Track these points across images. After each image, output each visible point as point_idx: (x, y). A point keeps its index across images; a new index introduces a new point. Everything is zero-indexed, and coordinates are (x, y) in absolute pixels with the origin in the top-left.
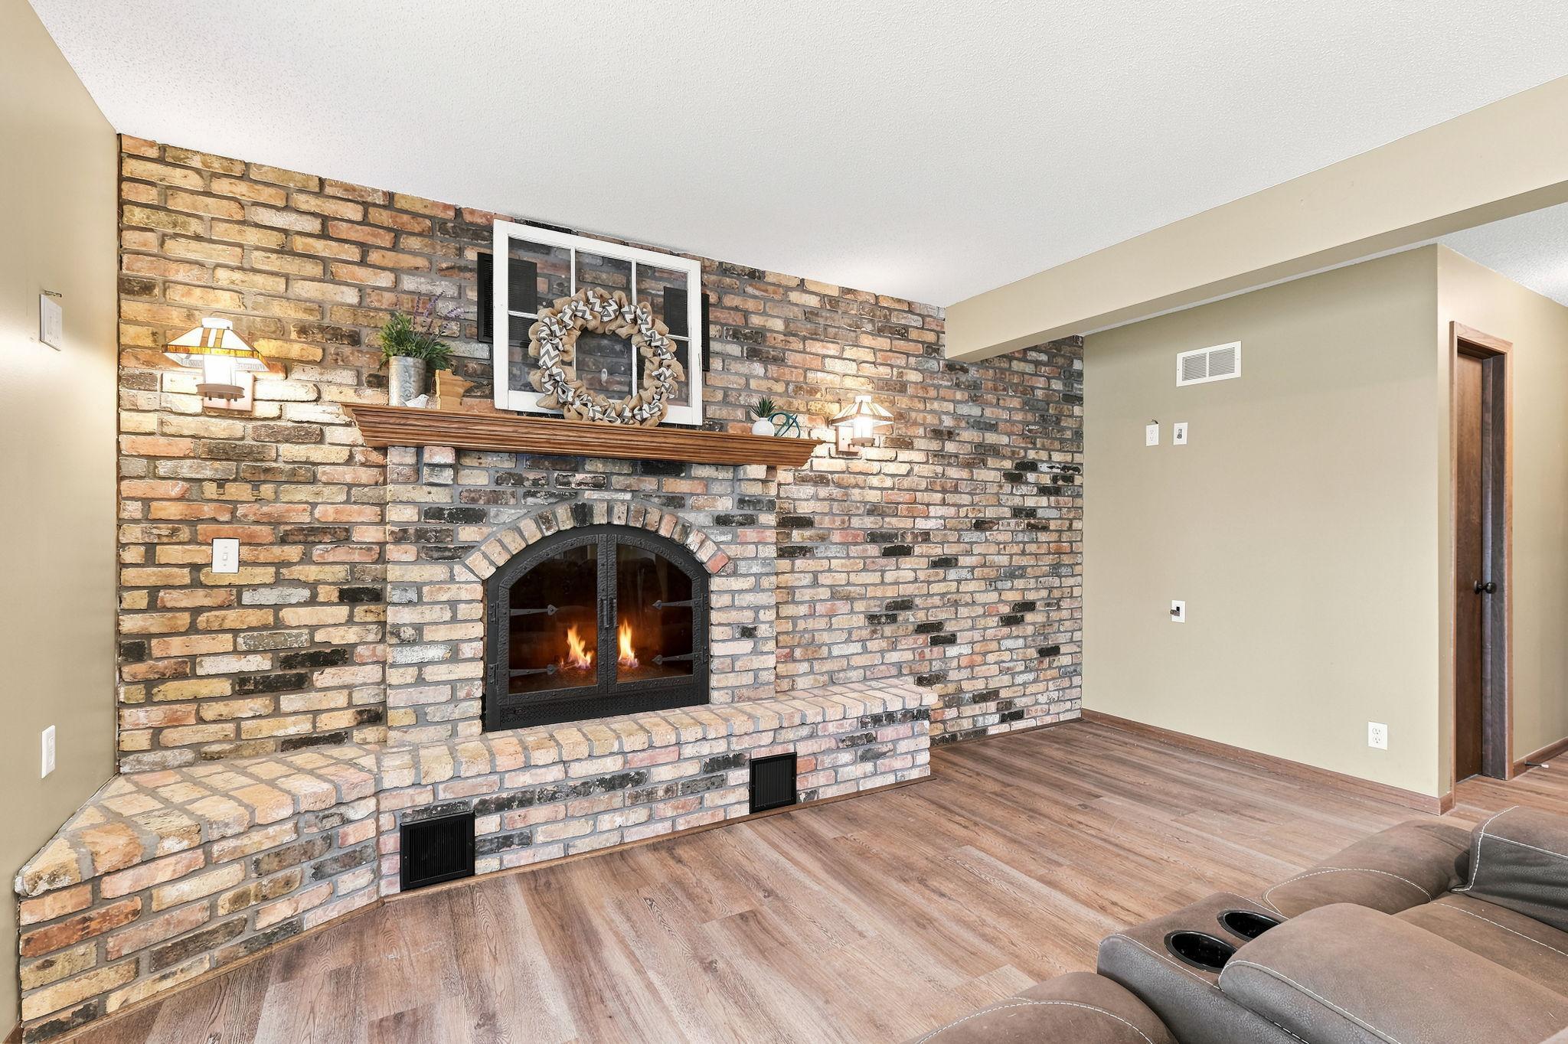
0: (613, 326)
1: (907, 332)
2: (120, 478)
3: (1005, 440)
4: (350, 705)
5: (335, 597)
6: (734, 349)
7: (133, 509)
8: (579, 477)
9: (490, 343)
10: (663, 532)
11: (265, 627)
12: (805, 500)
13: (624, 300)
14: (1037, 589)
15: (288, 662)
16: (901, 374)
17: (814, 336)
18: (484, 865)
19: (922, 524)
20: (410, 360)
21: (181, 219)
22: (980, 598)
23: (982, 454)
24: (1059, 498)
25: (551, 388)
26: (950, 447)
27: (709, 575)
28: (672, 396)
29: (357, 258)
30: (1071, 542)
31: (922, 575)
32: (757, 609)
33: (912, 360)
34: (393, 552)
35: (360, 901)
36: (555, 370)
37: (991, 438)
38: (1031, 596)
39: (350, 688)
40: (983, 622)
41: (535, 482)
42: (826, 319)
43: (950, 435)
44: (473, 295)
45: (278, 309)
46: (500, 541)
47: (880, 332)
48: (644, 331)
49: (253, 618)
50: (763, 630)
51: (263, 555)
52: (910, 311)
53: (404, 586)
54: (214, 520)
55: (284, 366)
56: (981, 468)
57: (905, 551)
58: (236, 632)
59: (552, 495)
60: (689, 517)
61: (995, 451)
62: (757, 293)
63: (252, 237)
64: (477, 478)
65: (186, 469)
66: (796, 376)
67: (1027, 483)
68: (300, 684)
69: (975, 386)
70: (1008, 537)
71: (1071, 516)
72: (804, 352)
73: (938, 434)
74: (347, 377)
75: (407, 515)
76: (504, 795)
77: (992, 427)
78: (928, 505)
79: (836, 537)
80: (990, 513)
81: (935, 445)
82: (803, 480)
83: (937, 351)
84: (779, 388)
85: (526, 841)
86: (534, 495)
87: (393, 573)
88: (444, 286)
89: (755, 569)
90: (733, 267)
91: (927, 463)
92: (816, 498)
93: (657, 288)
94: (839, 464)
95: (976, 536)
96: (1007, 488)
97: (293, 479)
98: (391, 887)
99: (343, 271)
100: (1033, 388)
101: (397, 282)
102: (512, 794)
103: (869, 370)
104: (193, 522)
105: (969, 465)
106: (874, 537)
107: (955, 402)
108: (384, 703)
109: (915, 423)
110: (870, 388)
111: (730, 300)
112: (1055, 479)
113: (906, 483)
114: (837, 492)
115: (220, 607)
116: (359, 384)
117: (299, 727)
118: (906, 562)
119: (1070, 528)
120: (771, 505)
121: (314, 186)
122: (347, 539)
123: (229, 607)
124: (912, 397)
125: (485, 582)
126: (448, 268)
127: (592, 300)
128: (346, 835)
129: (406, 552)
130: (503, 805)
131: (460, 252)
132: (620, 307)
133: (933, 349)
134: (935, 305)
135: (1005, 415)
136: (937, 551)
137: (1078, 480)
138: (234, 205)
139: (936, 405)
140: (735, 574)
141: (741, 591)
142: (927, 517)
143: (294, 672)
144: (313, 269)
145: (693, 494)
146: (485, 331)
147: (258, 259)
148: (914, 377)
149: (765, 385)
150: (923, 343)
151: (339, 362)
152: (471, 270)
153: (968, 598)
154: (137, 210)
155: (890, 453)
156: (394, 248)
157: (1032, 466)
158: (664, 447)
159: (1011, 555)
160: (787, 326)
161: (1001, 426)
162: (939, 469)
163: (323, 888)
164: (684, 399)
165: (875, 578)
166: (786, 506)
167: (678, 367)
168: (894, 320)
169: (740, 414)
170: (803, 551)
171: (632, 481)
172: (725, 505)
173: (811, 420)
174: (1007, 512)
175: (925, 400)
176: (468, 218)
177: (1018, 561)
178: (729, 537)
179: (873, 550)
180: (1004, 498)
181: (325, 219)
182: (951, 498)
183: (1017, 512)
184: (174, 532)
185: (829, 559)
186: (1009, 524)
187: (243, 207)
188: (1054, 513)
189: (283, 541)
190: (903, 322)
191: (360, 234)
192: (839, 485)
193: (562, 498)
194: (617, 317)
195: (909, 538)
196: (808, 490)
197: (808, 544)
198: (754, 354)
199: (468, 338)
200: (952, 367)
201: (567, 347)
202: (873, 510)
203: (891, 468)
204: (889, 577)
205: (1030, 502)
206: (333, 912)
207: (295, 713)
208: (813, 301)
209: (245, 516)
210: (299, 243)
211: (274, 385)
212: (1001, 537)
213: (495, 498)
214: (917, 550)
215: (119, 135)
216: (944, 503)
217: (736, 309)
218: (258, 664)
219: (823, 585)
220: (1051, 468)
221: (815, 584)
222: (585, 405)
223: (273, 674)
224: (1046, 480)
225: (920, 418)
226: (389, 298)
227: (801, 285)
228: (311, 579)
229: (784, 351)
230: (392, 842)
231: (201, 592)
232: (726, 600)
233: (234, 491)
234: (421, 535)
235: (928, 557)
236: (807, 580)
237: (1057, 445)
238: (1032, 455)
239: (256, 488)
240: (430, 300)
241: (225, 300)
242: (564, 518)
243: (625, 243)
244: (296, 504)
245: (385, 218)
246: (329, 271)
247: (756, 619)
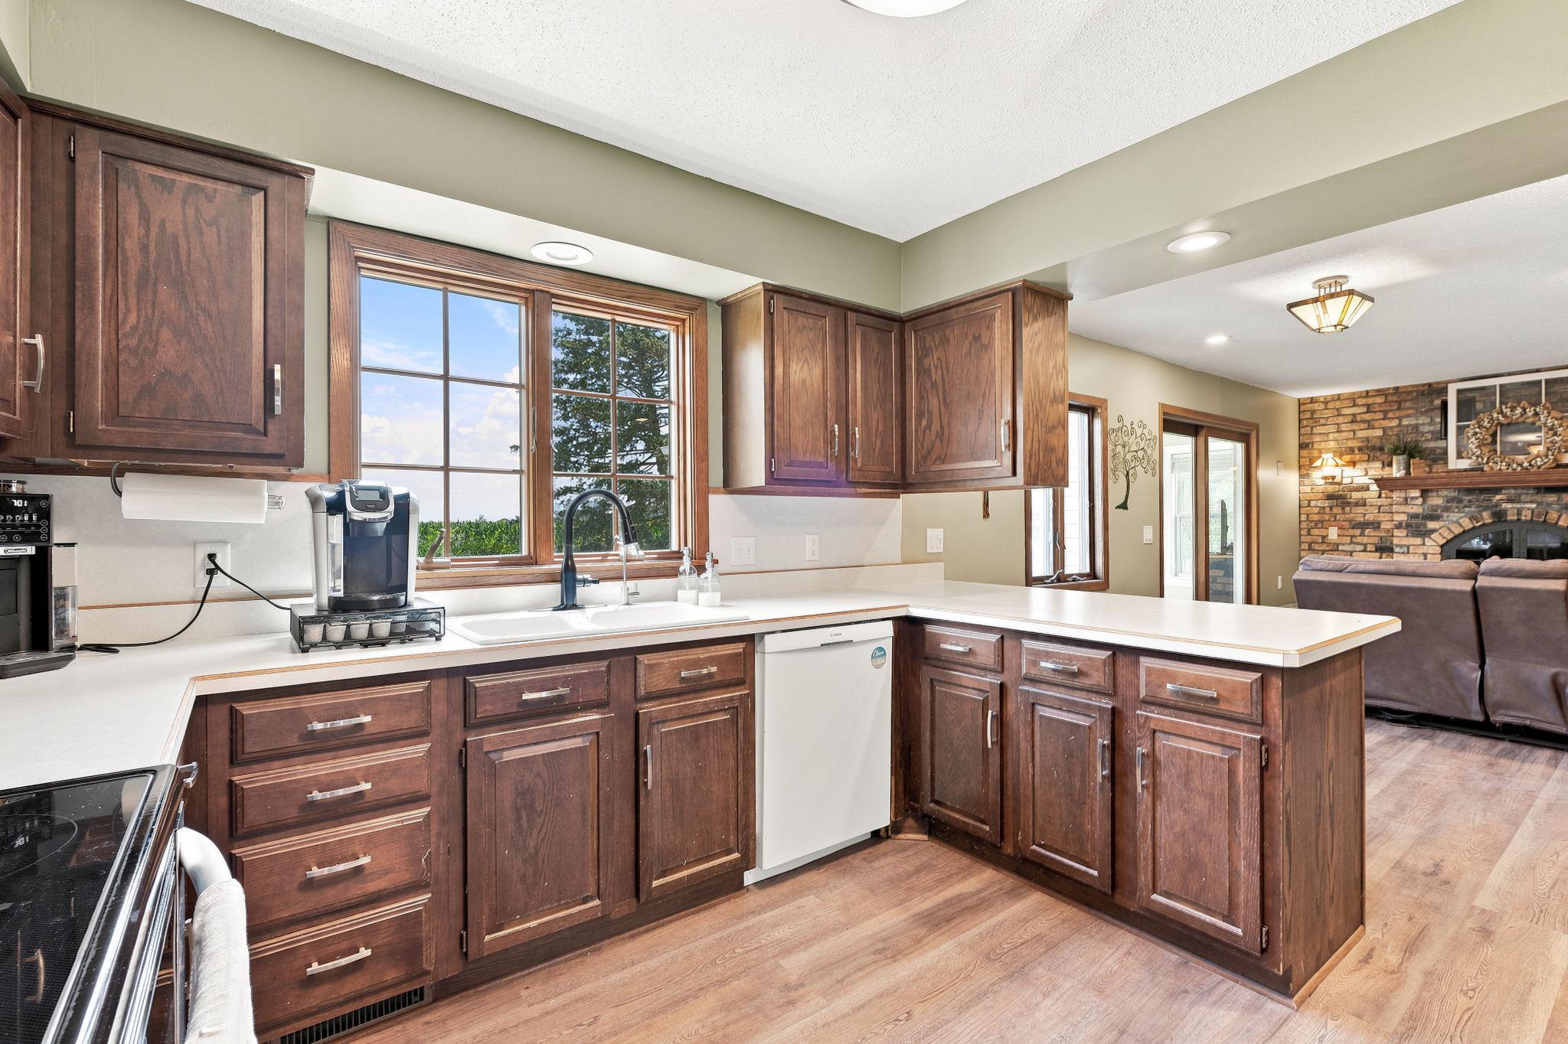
0: (1521, 420)
2: (1300, 508)
5: (1374, 549)
7: (1304, 517)
8: (1498, 497)
9: (1446, 440)
10: (1560, 523)
20: (1402, 456)
21: (1318, 420)
25: (1474, 458)
29: (1382, 417)
34: (1396, 532)
41: (1470, 501)
44: (1438, 420)
45: (1350, 444)
46: (1449, 528)
51: (1346, 533)
53: (1401, 546)
54: (1329, 521)
55: (1354, 464)
59: (1481, 506)
63: (1341, 420)
64: (1436, 501)
65: (1320, 504)
74: (1378, 465)
75: (1403, 518)
86: (1470, 507)
87: (1396, 541)
88: (1423, 420)
97: (1357, 504)
99: (1377, 424)
101: (1400, 422)
104: (1322, 522)
115: (1331, 551)
116: (1383, 466)
121: (1365, 395)
122: (1379, 527)
123: (1334, 551)
125: (1442, 546)
126: (1426, 411)
129: (1403, 533)
131: (1431, 402)
138: (1335, 410)
144: (1363, 426)
146: (1444, 434)
147: (1344, 427)
151: (1374, 459)
152: (1437, 409)
154: (1304, 421)
156: (1400, 408)
158: (1553, 479)
171: (1538, 498)
176: (1434, 387)
181: (1368, 406)
184: (1316, 525)
187: (1338, 410)
189: (1353, 528)
191: (1383, 407)
193: (1486, 508)
199: (1437, 439)
209: (1340, 519)
210: (1359, 418)
211: (1349, 471)
213: (1447, 509)
215: (1299, 399)
226: (1397, 430)
228: (1365, 542)
231: (1325, 545)
233: (1335, 510)
234: (1408, 526)
239: (1343, 509)
240: (1416, 427)
241: (1332, 444)
242: (1487, 516)
243: (1538, 371)
244: (1358, 515)
245: (1395, 398)
246: (1370, 425)
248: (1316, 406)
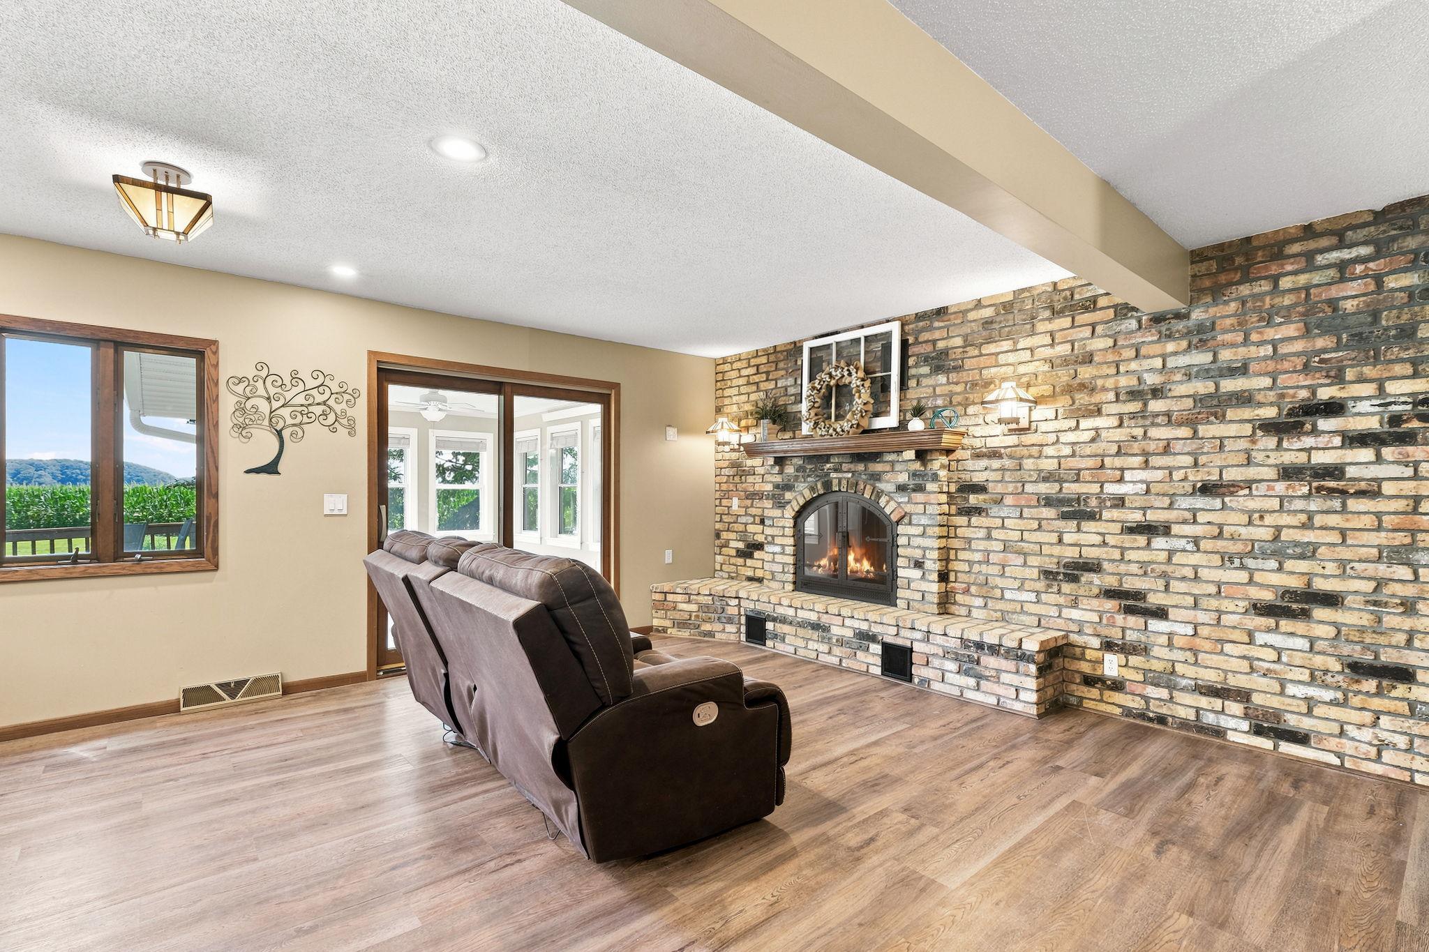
2: (715, 476)
3: (1263, 382)
6: (925, 370)
7: (717, 486)
10: (866, 496)
11: (743, 531)
12: (978, 470)
14: (1344, 577)
15: (748, 546)
16: (1084, 346)
17: (989, 340)
19: (1111, 489)
23: (1215, 406)
26: (1157, 405)
27: (895, 524)
31: (1112, 541)
32: (924, 549)
33: (1099, 328)
37: (1232, 385)
40: (1217, 604)
43: (1157, 392)
44: (799, 381)
45: (746, 407)
47: (1060, 312)
49: (741, 528)
51: (743, 503)
54: (732, 490)
55: (747, 429)
56: (1211, 423)
57: (1088, 515)
58: (737, 532)
60: (881, 485)
61: (1245, 398)
65: (727, 472)
66: (973, 375)
67: (1318, 432)
68: (751, 555)
69: (1200, 327)
70: (1270, 504)
72: (980, 355)
73: (1137, 394)
77: (1235, 370)
78: (1121, 470)
79: (1010, 501)
81: (1133, 407)
82: (978, 456)
84: (959, 388)
89: (924, 521)
91: (1119, 426)
92: (990, 468)
94: (1012, 440)
95: (1202, 501)
96: (1268, 442)
97: (749, 473)
104: (729, 491)
105: (1190, 421)
106: (1049, 502)
107: (1165, 356)
109: (1103, 390)
111: (924, 336)
113: (1090, 450)
117: (750, 573)
118: (1091, 526)
120: (935, 477)
122: (762, 497)
123: (735, 523)
124: (1098, 365)
126: (792, 372)
135: (1266, 351)
139: (1134, 365)
140: (911, 524)
141: (915, 535)
142: (1119, 482)
143: (749, 550)
145: (884, 472)
147: (742, 389)
148: (1102, 343)
149: (947, 389)
153: (1187, 572)
155: (1069, 423)
157: (1334, 408)
159: (1279, 528)
160: (966, 340)
161: (1256, 365)
162: (1138, 431)
165: (1052, 537)
166: (963, 476)
170: (978, 510)
171: (852, 466)
172: (904, 478)
174: (1268, 473)
175: (1117, 363)
176: (798, 345)
177: (1295, 535)
178: (906, 499)
179: (1050, 512)
180: (1260, 457)
182: (1158, 461)
183: (1293, 472)
184: (725, 494)
185: (1003, 518)
186: (1273, 488)
189: (747, 498)
192: (1011, 457)
195: (1093, 503)
196: (983, 463)
197: (984, 505)
198: (939, 369)
200: (1160, 318)
202: (1049, 477)
203: (1071, 437)
204: (1069, 538)
205: (1327, 458)
207: (750, 567)
209: (739, 488)
211: (745, 437)
212: (1255, 505)
213: (796, 479)
214: (1106, 514)
217: (927, 341)
218: (742, 545)
219: (996, 540)
220: (1384, 406)
221: (989, 537)
223: (745, 550)
224: (1371, 424)
225: (1109, 382)
226: (774, 392)
228: (753, 513)
229: (963, 359)
232: (907, 540)
233: (736, 480)
235: (1122, 522)
236: (982, 533)
238: (1330, 393)
239: (741, 478)
240: (786, 389)
241: (735, 409)
246: (758, 388)
247: (924, 556)
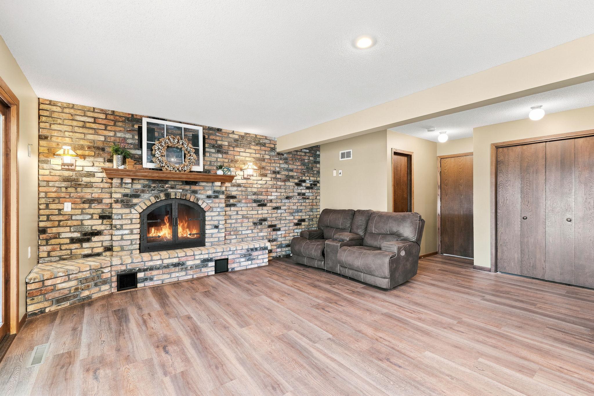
0: (177, 145)
1: (265, 144)
2: (39, 187)
3: (295, 174)
4: (102, 246)
5: (98, 218)
6: (213, 150)
7: (42, 195)
8: (167, 186)
9: (142, 150)
10: (191, 200)
11: (78, 225)
12: (234, 191)
13: (180, 139)
14: (306, 215)
15: (85, 234)
16: (263, 156)
17: (237, 146)
18: (139, 285)
19: (269, 197)
20: (119, 156)
21: (55, 119)
22: (288, 218)
23: (288, 178)
24: (313, 190)
25: (159, 163)
26: (278, 176)
27: (205, 212)
28: (193, 164)
29: (104, 128)
30: (316, 203)
31: (270, 212)
32: (219, 221)
33: (267, 152)
34: (114, 205)
35: (106, 293)
36: (160, 158)
37: (291, 174)
38: (304, 217)
39: (102, 241)
40: (289, 225)
41: (154, 187)
42: (241, 141)
43: (278, 173)
44: (137, 137)
45: (82, 142)
46: (144, 202)
47: (257, 144)
48: (185, 147)
49: (75, 223)
50: (220, 226)
51: (78, 207)
52: (266, 139)
53: (118, 214)
54: (65, 198)
55: (84, 157)
56: (288, 182)
57: (264, 205)
58: (70, 227)
59: (159, 190)
60: (198, 196)
61: (292, 177)
62: (219, 135)
63: (75, 123)
64: (138, 186)
65: (57, 184)
66: (231, 157)
67: (302, 186)
68: (88, 240)
69: (286, 159)
70: (297, 201)
71: (317, 195)
72: (234, 151)
73: (274, 172)
74: (101, 160)
75: (119, 196)
76: (145, 267)
77: (291, 170)
78: (272, 192)
79: (243, 201)
80: (291, 194)
81: (274, 176)
82: (234, 186)
83: (274, 150)
84: (226, 161)
85: (151, 279)
86: (154, 190)
87: (114, 211)
88: (128, 136)
89: (219, 210)
90: (212, 128)
91: (271, 180)
92: (237, 190)
93: (190, 134)
94: (244, 181)
95: (286, 201)
96: (296, 187)
97: (86, 186)
98: (114, 290)
99: (100, 132)
100: (304, 159)
101: (115, 134)
102: (148, 267)
103: (254, 155)
104: (59, 198)
105: (284, 181)
106: (255, 201)
107: (280, 164)
108: (112, 246)
109: (268, 170)
110: (254, 160)
111: (212, 137)
112: (311, 185)
113: (265, 186)
114: (243, 189)
115: (66, 220)
116: (105, 161)
117: (88, 252)
118: (265, 208)
119: (316, 198)
120: (223, 193)
121: (92, 110)
122: (101, 202)
123: (68, 220)
124: (267, 163)
125: (140, 213)
126: (129, 130)
127: (170, 139)
128: (103, 276)
129: (119, 205)
130: (145, 270)
131: (133, 126)
132: (178, 140)
133: (273, 149)
134: (274, 137)
135: (296, 167)
136: (274, 205)
137: (318, 185)
138: (70, 115)
139: (274, 165)
140: (212, 211)
141: (214, 216)
142: (271, 196)
143: (86, 237)
144: (91, 131)
145: (200, 190)
146: (140, 147)
147: (76, 129)
148: (267, 157)
149: (222, 160)
150: (270, 147)
151: (99, 155)
152: (136, 131)
153: (284, 218)
154: (43, 117)
155: (260, 178)
156: (115, 125)
157: (304, 181)
158: (192, 178)
159: (298, 206)
160: (229, 143)
161: (294, 170)
162: (275, 182)
163: (97, 289)
164: (198, 164)
165: (256, 212)
166: (229, 193)
167: (195, 156)
168: (261, 141)
169: (215, 168)
170: (234, 205)
171: (183, 187)
172: (210, 193)
173: (236, 169)
174: (296, 194)
175: (270, 163)
176: (135, 117)
177: (299, 208)
178: (211, 201)
179: (255, 205)
180: (295, 191)
181: (95, 118)
182: (279, 190)
183: (299, 194)
184: (54, 200)
185: (242, 207)
186: (297, 197)
187: (72, 115)
188: (311, 194)
189: (84, 203)
190: (264, 142)
191: (104, 122)
192: (244, 187)
193: (162, 191)
194: (177, 143)
195: (266, 201)
196: (235, 188)
197: (235, 203)
198: (219, 152)
199: (135, 149)
200: (279, 154)
201: (163, 152)
202: (255, 194)
203: (260, 182)
204: (260, 212)
205: (303, 191)
206: (100, 295)
207: (87, 248)
208: (237, 137)
209: (73, 196)
210: (88, 125)
211: (80, 162)
212: (294, 201)
213: (143, 191)
214: (268, 205)
215: (39, 98)
216: (276, 192)
217: (213, 139)
218: (77, 235)
219: (240, 215)
220: (310, 182)
221: (237, 214)
222: (168, 167)
223: (81, 238)
224: (309, 185)
225: (269, 168)
226: (113, 139)
227: (233, 132)
228: (91, 213)
229: (228, 150)
230: (115, 279)
231: (61, 216)
232: (210, 218)
233: (70, 190)
234: (122, 201)
235: (272, 207)
236: (235, 213)
237: (312, 175)
238: (304, 178)
239: (76, 189)
240: (125, 139)
241: (68, 140)
242: (162, 196)
243: (180, 122)
244: (87, 193)
245: (112, 117)
246: (96, 132)
247: (219, 223)
248: (54, 108)
